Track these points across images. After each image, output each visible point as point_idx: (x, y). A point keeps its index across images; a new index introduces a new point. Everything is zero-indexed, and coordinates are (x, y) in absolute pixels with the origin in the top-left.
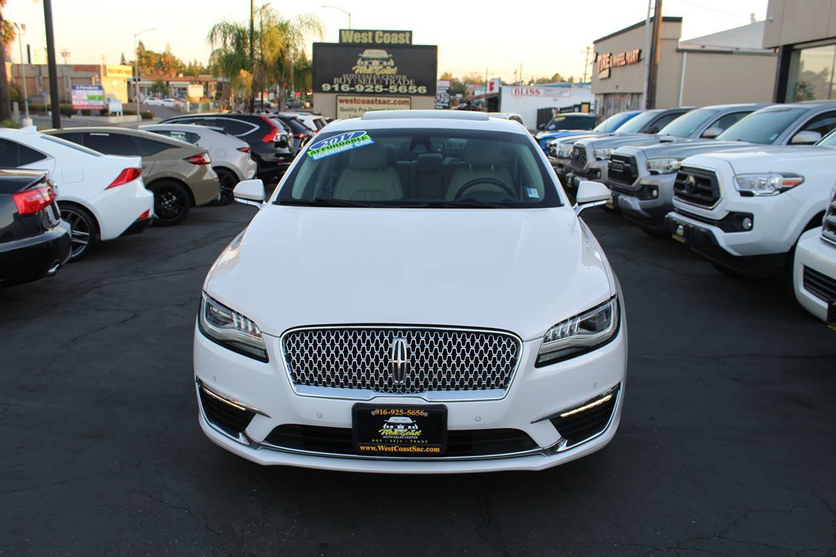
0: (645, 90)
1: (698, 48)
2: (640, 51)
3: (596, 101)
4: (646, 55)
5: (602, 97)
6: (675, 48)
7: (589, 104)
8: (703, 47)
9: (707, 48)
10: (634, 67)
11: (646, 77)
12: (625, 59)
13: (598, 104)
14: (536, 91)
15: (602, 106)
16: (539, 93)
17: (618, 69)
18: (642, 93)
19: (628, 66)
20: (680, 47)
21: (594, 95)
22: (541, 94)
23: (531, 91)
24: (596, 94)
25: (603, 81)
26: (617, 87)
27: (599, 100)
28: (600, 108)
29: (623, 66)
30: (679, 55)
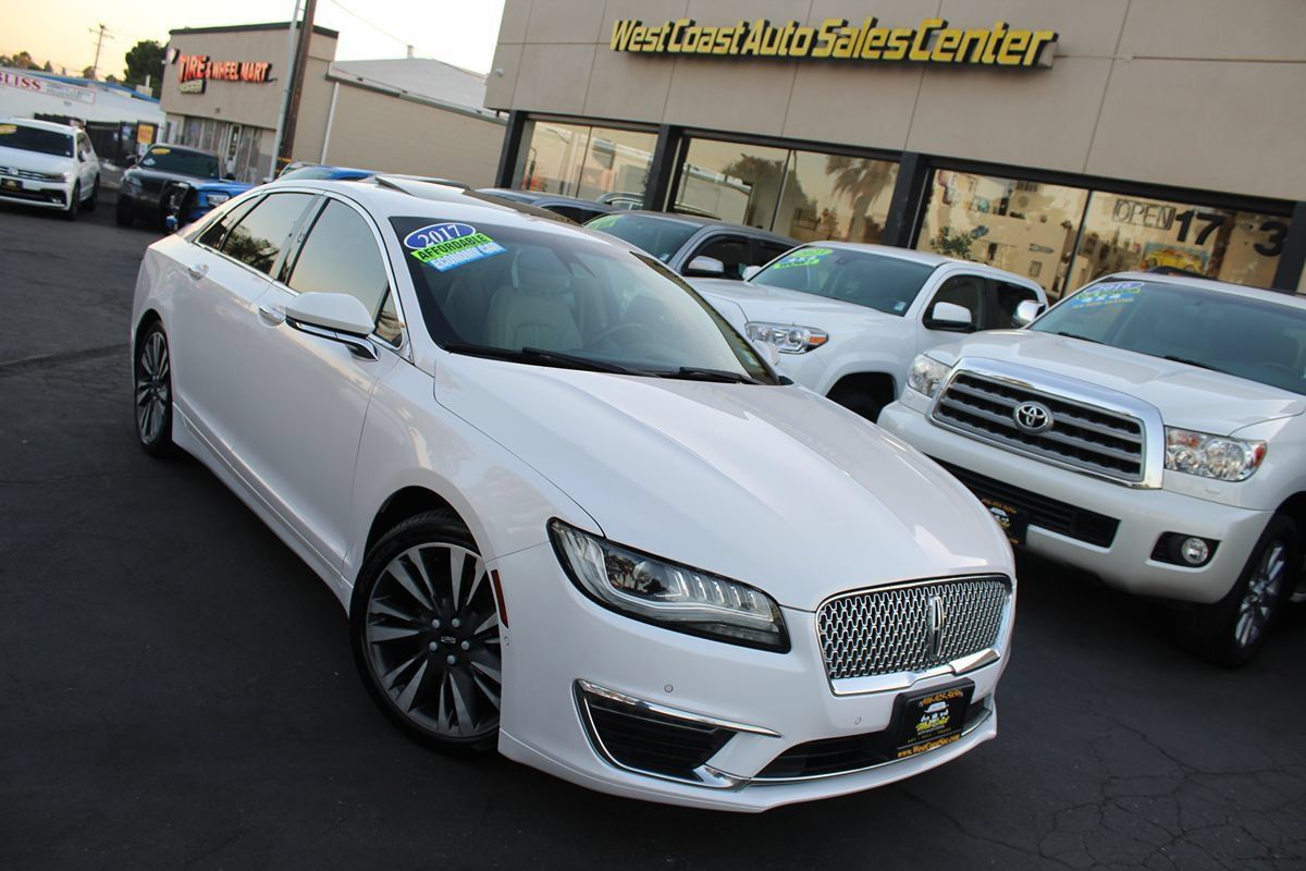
0: (279, 127)
1: (354, 79)
2: (270, 67)
3: (169, 125)
4: (283, 74)
5: (182, 120)
6: (324, 74)
7: (156, 127)
8: (361, 79)
9: (365, 82)
10: (253, 88)
11: (282, 107)
12: (239, 72)
13: (173, 128)
14: (34, 83)
15: (180, 133)
16: (38, 87)
17: (222, 84)
18: (275, 131)
19: (243, 83)
20: (332, 73)
21: (164, 114)
22: (41, 90)
23: (23, 81)
24: (168, 113)
25: (189, 97)
26: (218, 110)
27: (174, 123)
28: (177, 136)
29: (234, 81)
30: (329, 84)
